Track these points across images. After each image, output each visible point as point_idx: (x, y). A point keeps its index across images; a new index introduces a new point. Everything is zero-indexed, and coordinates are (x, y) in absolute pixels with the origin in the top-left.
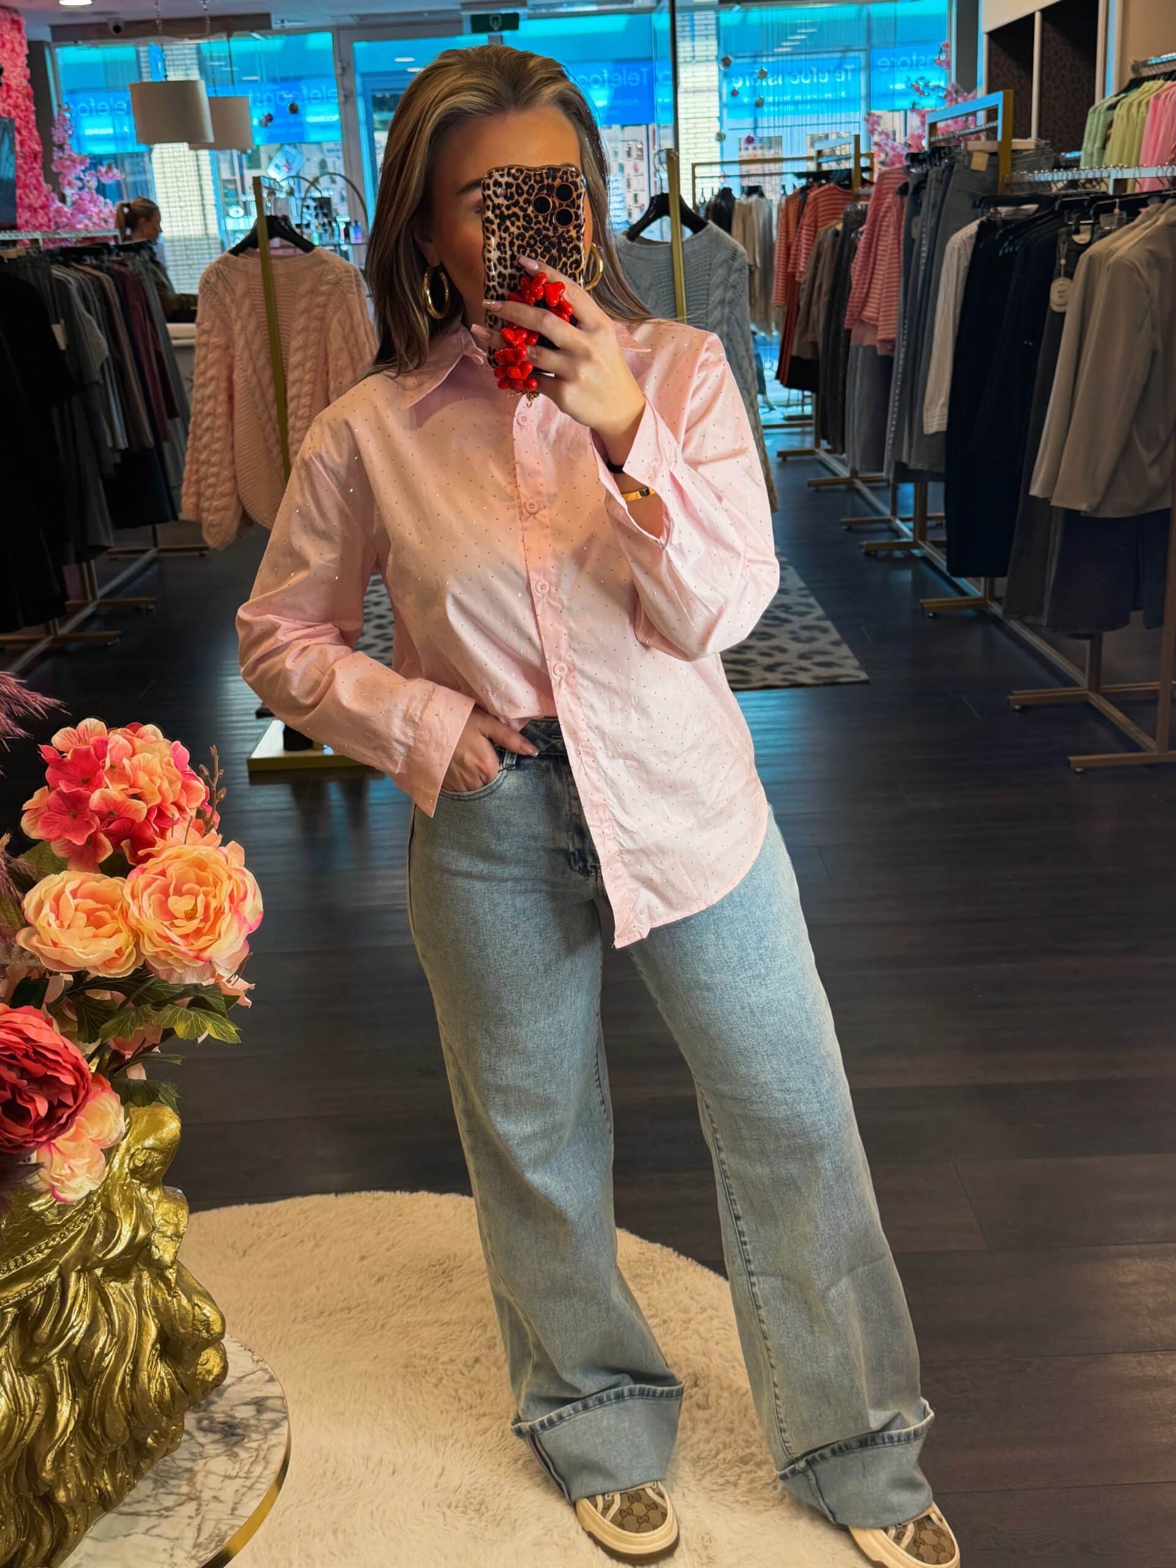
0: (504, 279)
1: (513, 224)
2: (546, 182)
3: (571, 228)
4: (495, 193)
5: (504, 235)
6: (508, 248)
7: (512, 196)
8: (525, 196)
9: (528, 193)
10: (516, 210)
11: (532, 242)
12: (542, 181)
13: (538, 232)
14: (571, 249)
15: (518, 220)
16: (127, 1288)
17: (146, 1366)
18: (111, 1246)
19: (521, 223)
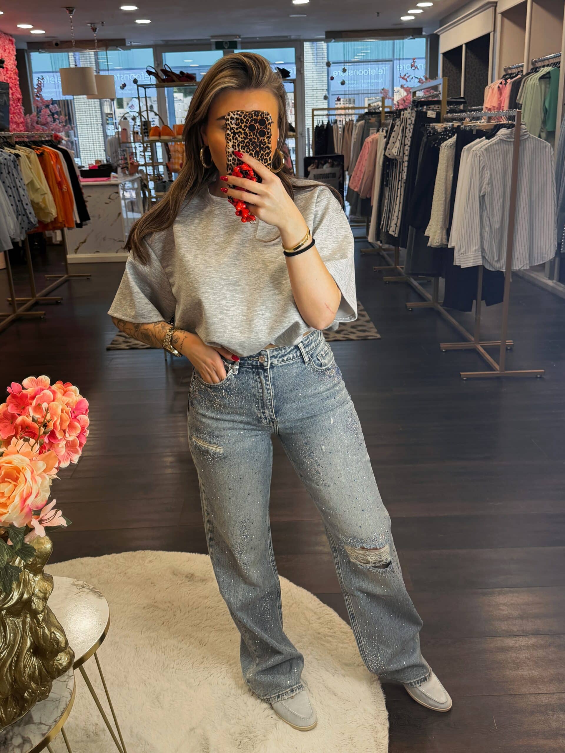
0: (235, 161)
1: (239, 136)
2: (254, 117)
3: (265, 138)
4: (231, 122)
5: (235, 141)
6: (237, 147)
7: (239, 124)
8: (245, 124)
9: (246, 122)
10: (241, 130)
11: (248, 144)
12: (252, 117)
13: (251, 140)
14: (266, 148)
15: (242, 134)
16: (19, 621)
17: (23, 660)
18: (7, 601)
19: (243, 136)
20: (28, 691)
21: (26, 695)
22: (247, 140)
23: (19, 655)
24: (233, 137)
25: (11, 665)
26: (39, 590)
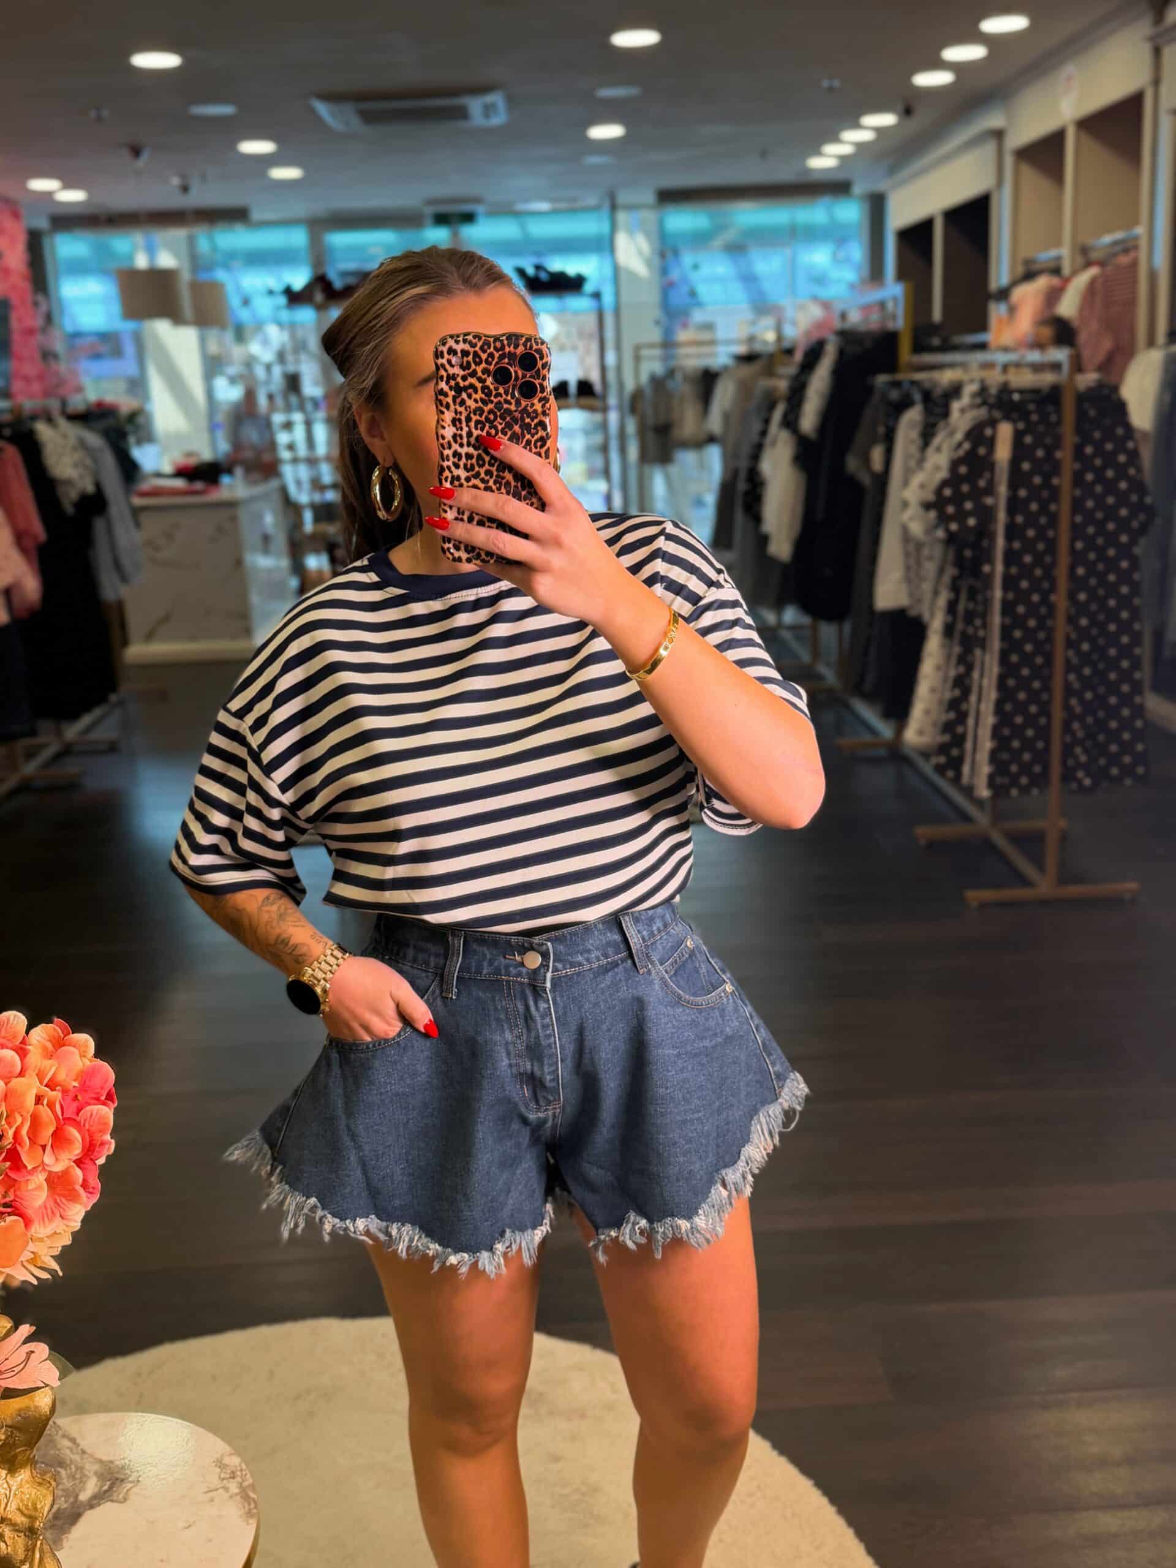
1: (470, 396)
2: (507, 350)
3: (535, 401)
4: (449, 361)
5: (459, 409)
8: (484, 365)
9: (487, 362)
10: (473, 381)
11: (492, 417)
12: (503, 348)
13: (499, 406)
15: (476, 392)
19: (479, 395)
22: (491, 406)
24: (454, 399)
26: (19, 1509)
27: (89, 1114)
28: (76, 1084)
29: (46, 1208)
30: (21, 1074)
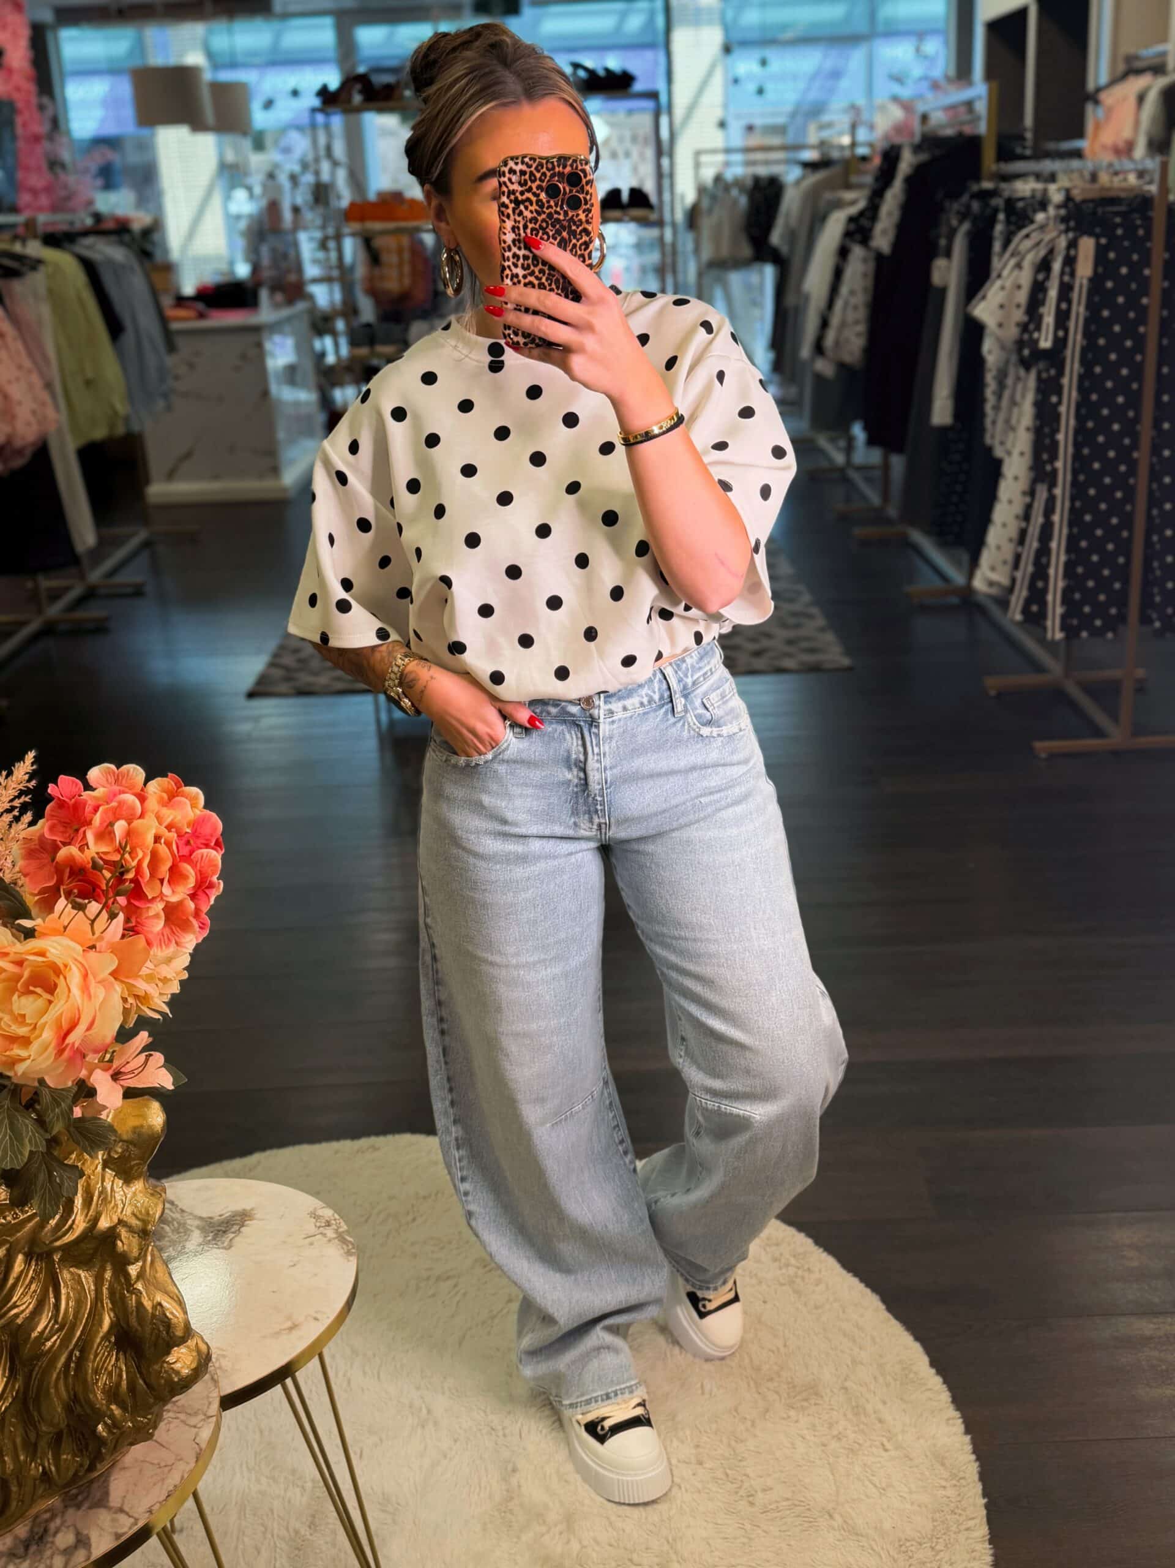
0: (519, 260)
1: (526, 208)
2: (557, 169)
3: (580, 212)
4: (510, 180)
5: (518, 219)
6: (522, 231)
7: (526, 183)
8: (538, 182)
9: (541, 180)
10: (529, 195)
12: (554, 168)
13: (550, 215)
14: (581, 232)
15: (531, 204)
16: (86, 1277)
17: (92, 1357)
18: (60, 1233)
19: (534, 207)
20: (105, 1424)
21: (100, 1427)
22: (544, 216)
23: (84, 1346)
24: (514, 210)
25: (67, 1365)
26: (134, 1214)
27: (200, 857)
28: (188, 830)
29: (163, 935)
30: (142, 816)
